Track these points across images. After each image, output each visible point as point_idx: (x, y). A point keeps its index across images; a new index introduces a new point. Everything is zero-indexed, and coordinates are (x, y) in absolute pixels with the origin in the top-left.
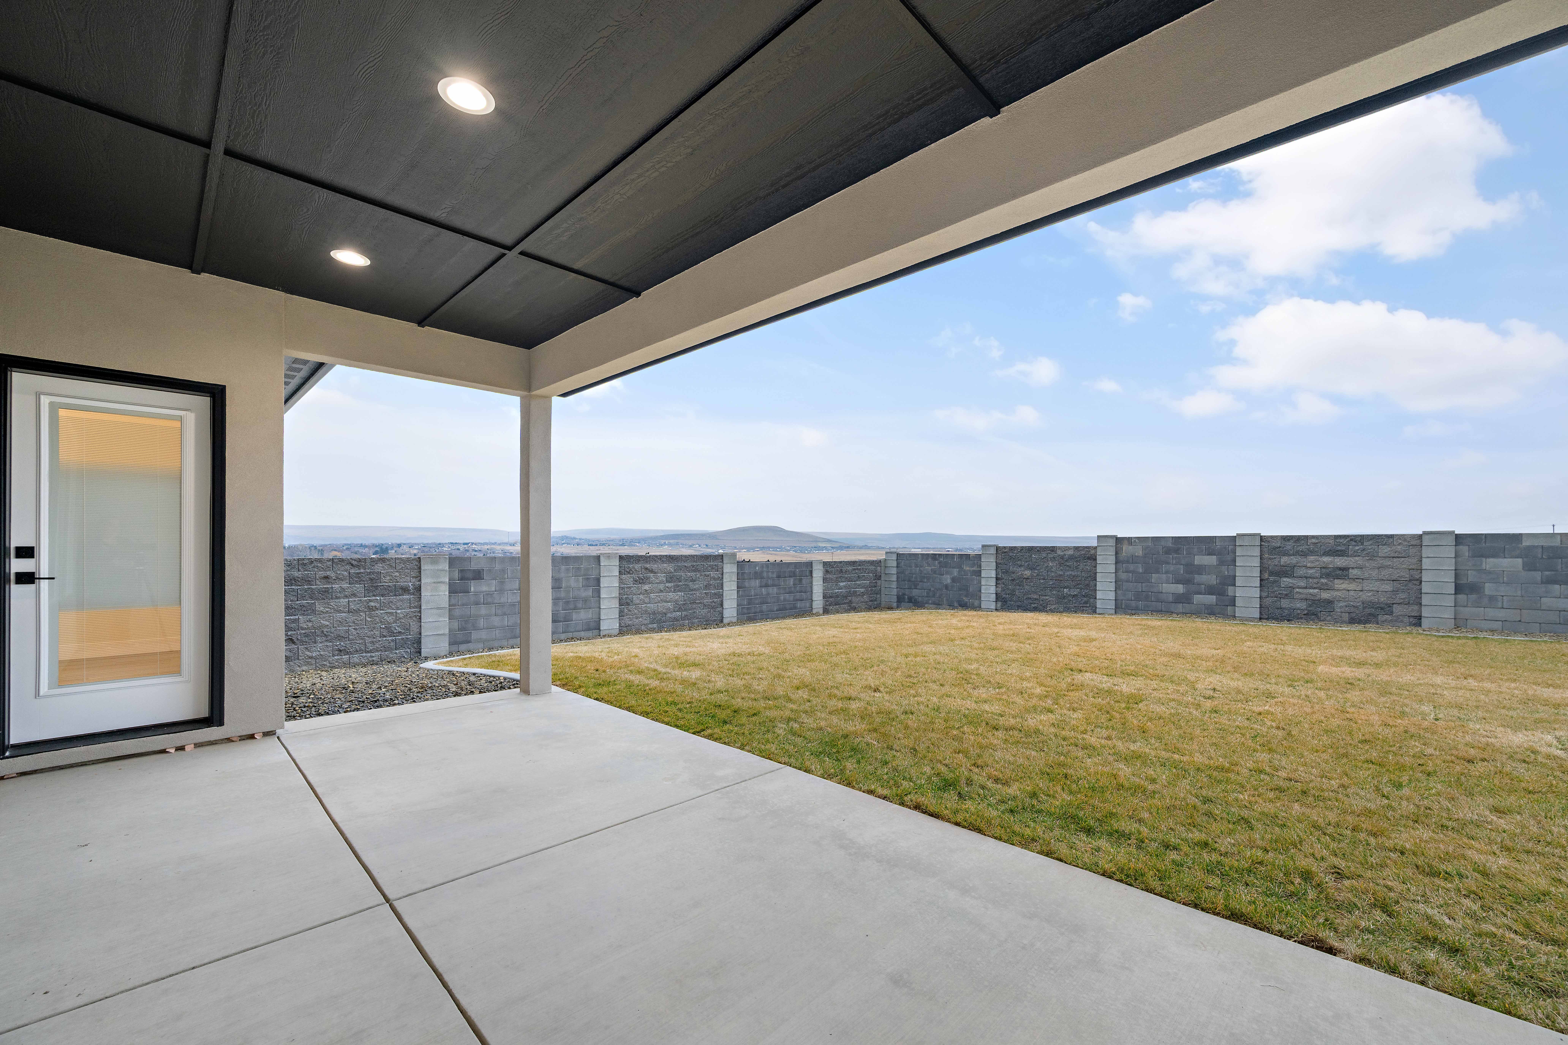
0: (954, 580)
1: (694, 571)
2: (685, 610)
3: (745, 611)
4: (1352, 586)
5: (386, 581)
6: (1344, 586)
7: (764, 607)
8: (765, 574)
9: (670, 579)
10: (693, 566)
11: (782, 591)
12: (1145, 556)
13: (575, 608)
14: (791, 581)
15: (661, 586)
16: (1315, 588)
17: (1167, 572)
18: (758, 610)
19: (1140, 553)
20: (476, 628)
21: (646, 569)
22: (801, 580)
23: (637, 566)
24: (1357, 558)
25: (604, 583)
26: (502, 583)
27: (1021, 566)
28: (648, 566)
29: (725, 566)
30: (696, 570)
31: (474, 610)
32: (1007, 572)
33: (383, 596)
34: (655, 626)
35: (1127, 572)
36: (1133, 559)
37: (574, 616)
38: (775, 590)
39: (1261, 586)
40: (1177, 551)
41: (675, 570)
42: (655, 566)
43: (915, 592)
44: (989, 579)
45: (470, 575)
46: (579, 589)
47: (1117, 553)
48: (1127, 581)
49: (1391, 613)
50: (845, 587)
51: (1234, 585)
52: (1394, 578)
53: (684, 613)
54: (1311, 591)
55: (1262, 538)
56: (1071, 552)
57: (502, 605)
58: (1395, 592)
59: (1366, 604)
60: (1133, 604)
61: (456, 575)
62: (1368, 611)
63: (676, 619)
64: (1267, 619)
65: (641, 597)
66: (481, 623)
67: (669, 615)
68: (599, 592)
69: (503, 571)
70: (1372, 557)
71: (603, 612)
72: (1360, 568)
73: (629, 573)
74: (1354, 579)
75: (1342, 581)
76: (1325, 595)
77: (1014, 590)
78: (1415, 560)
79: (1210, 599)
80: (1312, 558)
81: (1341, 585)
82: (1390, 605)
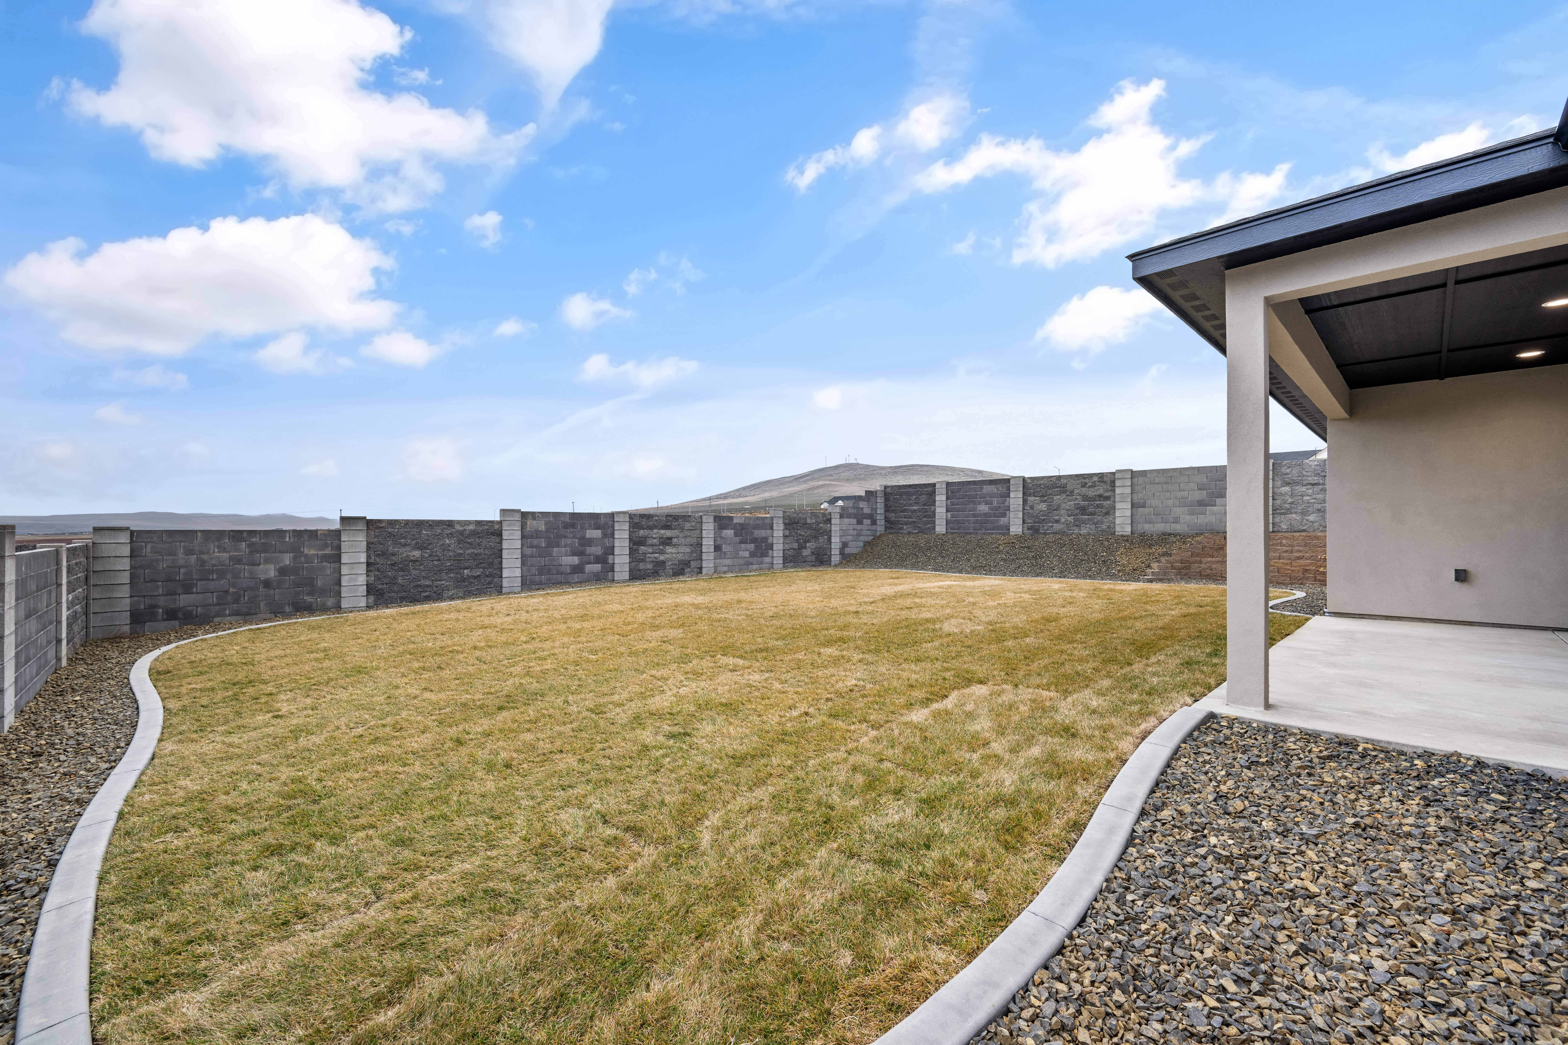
0: (282, 571)
4: (673, 550)
6: (670, 550)
12: (547, 531)
16: (656, 553)
17: (565, 546)
19: (543, 528)
27: (405, 545)
32: (384, 554)
35: (532, 547)
36: (537, 534)
39: (629, 553)
40: (573, 526)
43: (184, 600)
44: (355, 565)
47: (522, 528)
48: (532, 556)
49: (690, 567)
51: (613, 554)
52: (691, 543)
54: (655, 555)
55: (629, 514)
58: (691, 552)
59: (679, 563)
60: (536, 579)
62: (681, 566)
64: (633, 579)
70: (682, 529)
72: (677, 537)
74: (674, 546)
75: (669, 547)
76: (662, 558)
77: (395, 578)
78: (698, 532)
79: (597, 567)
80: (655, 531)
81: (669, 550)
82: (689, 562)
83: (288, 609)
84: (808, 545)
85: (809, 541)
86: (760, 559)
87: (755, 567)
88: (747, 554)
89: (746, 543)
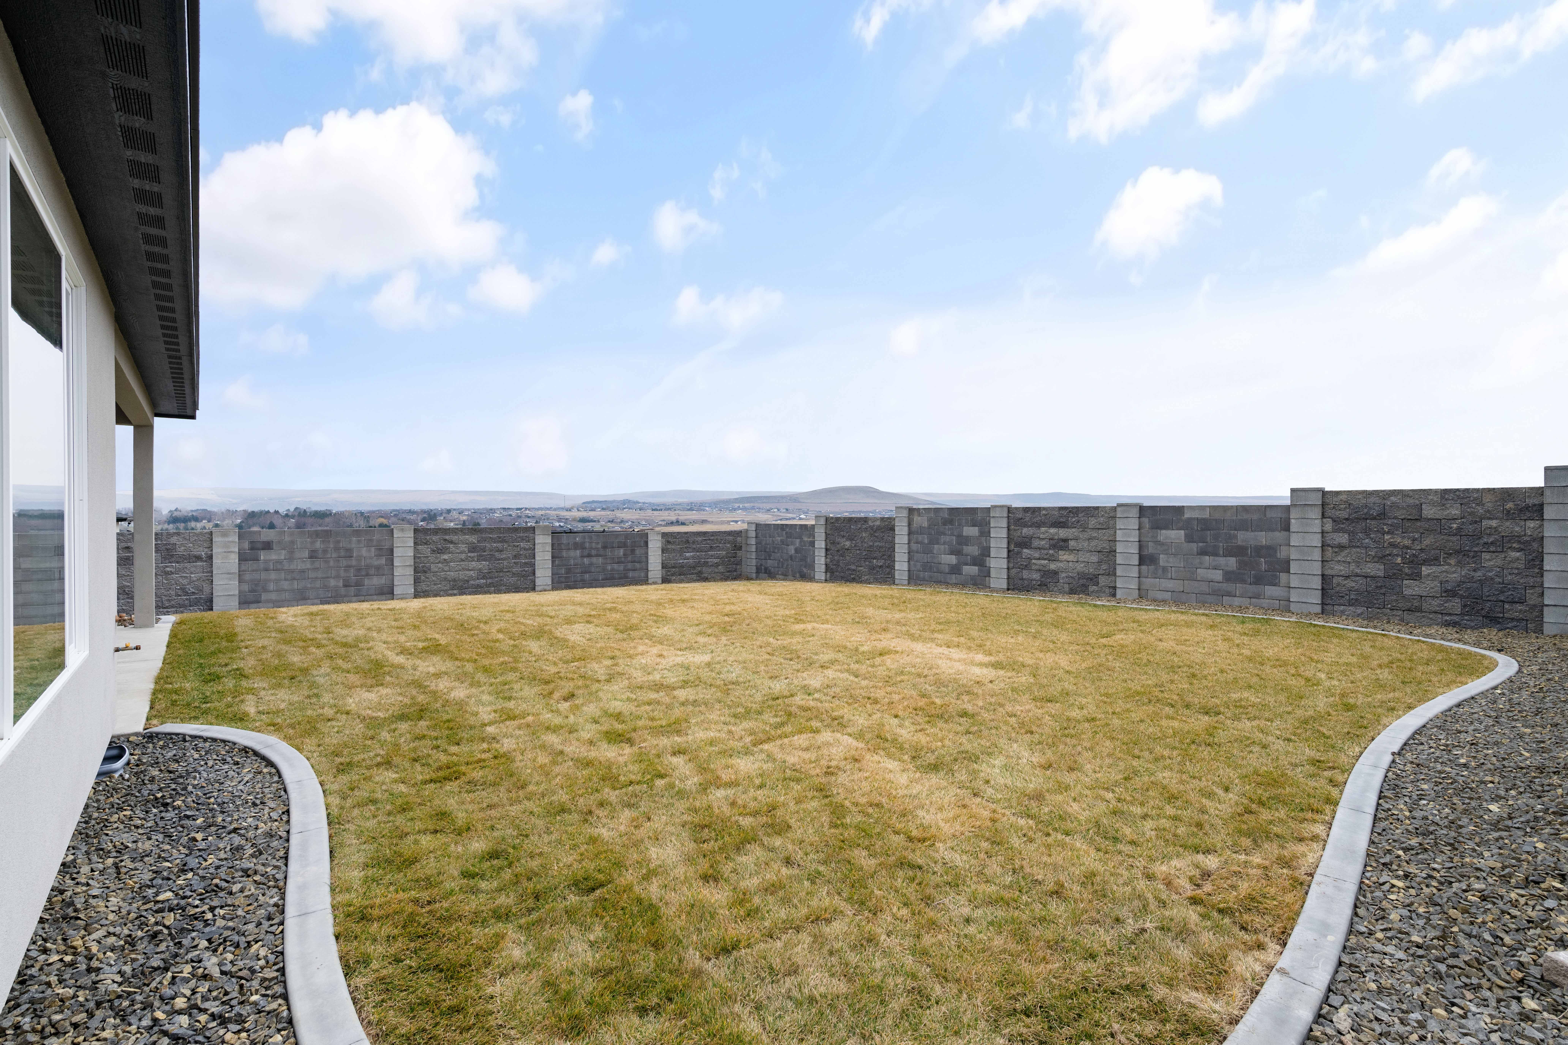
0: (796, 550)
1: (501, 542)
2: (490, 578)
3: (563, 580)
4: (1071, 557)
5: (181, 550)
6: (1066, 557)
7: (587, 576)
8: (587, 545)
9: (473, 549)
10: (500, 538)
11: (608, 561)
12: (929, 527)
13: (367, 575)
14: (621, 552)
15: (463, 556)
16: (1045, 559)
17: (944, 543)
18: (579, 579)
19: (926, 524)
20: (266, 590)
21: (445, 540)
22: (633, 551)
23: (435, 538)
24: (1074, 530)
25: (397, 552)
26: (292, 552)
27: (843, 537)
28: (447, 537)
29: (537, 537)
30: (503, 541)
31: (263, 575)
32: (833, 543)
33: (178, 562)
34: (455, 592)
35: (917, 543)
36: (921, 531)
37: (366, 582)
38: (600, 560)
39: (1008, 557)
40: (951, 522)
41: (478, 541)
42: (455, 538)
43: (770, 563)
44: (821, 550)
45: (259, 546)
46: (371, 558)
47: (909, 524)
48: (917, 552)
49: (1097, 584)
50: (693, 557)
51: (989, 556)
52: (1099, 549)
53: (489, 581)
54: (1043, 562)
55: (1010, 509)
56: (878, 523)
57: (292, 571)
58: (1100, 562)
59: (1082, 575)
60: (921, 574)
61: (246, 545)
62: (1081, 582)
63: (479, 586)
64: (1013, 590)
65: (440, 565)
66: (271, 586)
67: (472, 582)
68: (392, 560)
69: (293, 542)
70: (1084, 528)
71: (396, 579)
72: (1076, 539)
73: (426, 544)
74: (1072, 550)
75: (1064, 552)
76: (1053, 566)
77: (838, 561)
78: (1111, 532)
79: (973, 570)
80: (1043, 529)
81: (1064, 556)
82: (1096, 576)
83: (798, 575)
84: (1425, 570)
85: (1434, 561)
86: (1253, 589)
87: (1237, 601)
88: (1218, 575)
89: (1216, 555)
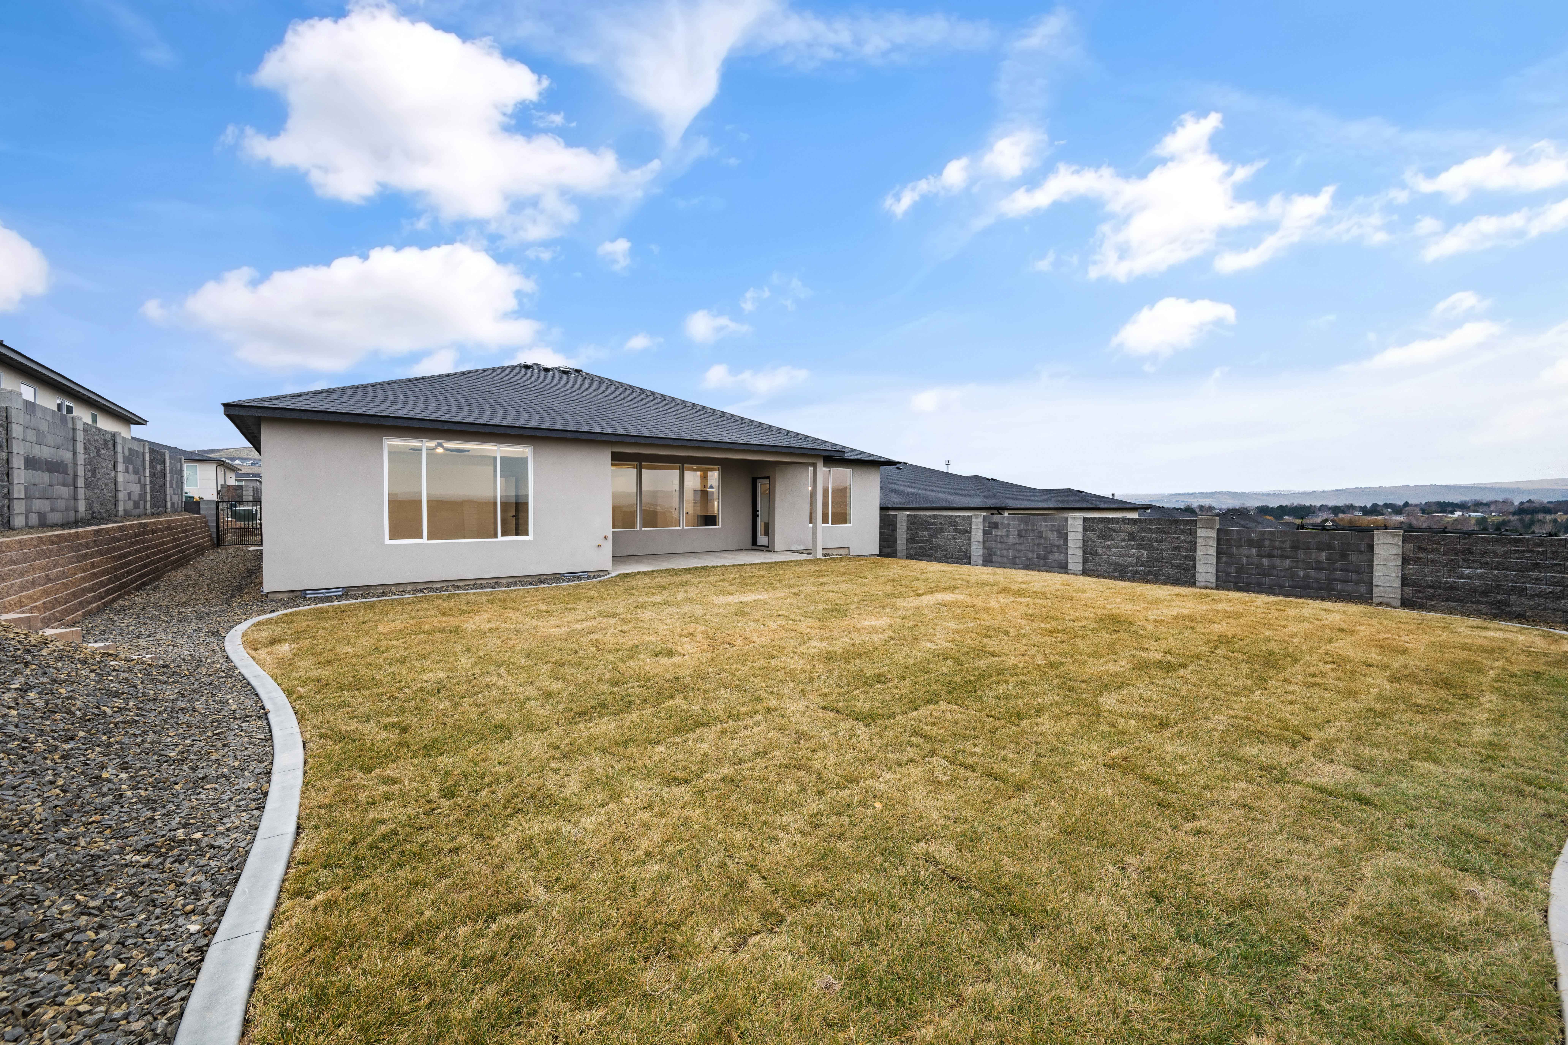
1: (1160, 533)
2: (1149, 566)
3: (1233, 579)
5: (960, 526)
7: (1266, 580)
8: (1267, 543)
9: (1133, 538)
10: (1159, 529)
11: (1300, 565)
13: (1051, 551)
14: (1323, 556)
15: (1124, 544)
18: (1254, 581)
20: (995, 556)
21: (1108, 528)
22: (1344, 556)
23: (1100, 526)
25: (1071, 536)
26: (1008, 531)
28: (1110, 526)
29: (1198, 531)
30: (1162, 532)
31: (994, 545)
34: (1116, 574)
37: (1051, 557)
38: (1287, 562)
41: (1138, 531)
42: (1116, 527)
45: (992, 525)
46: (1054, 539)
50: (1481, 577)
53: (1147, 569)
57: (1008, 544)
61: (987, 525)
63: (1137, 572)
65: (1104, 550)
66: (998, 553)
67: (1131, 568)
68: (1067, 541)
69: (1009, 524)
71: (1069, 557)
73: (1093, 530)
